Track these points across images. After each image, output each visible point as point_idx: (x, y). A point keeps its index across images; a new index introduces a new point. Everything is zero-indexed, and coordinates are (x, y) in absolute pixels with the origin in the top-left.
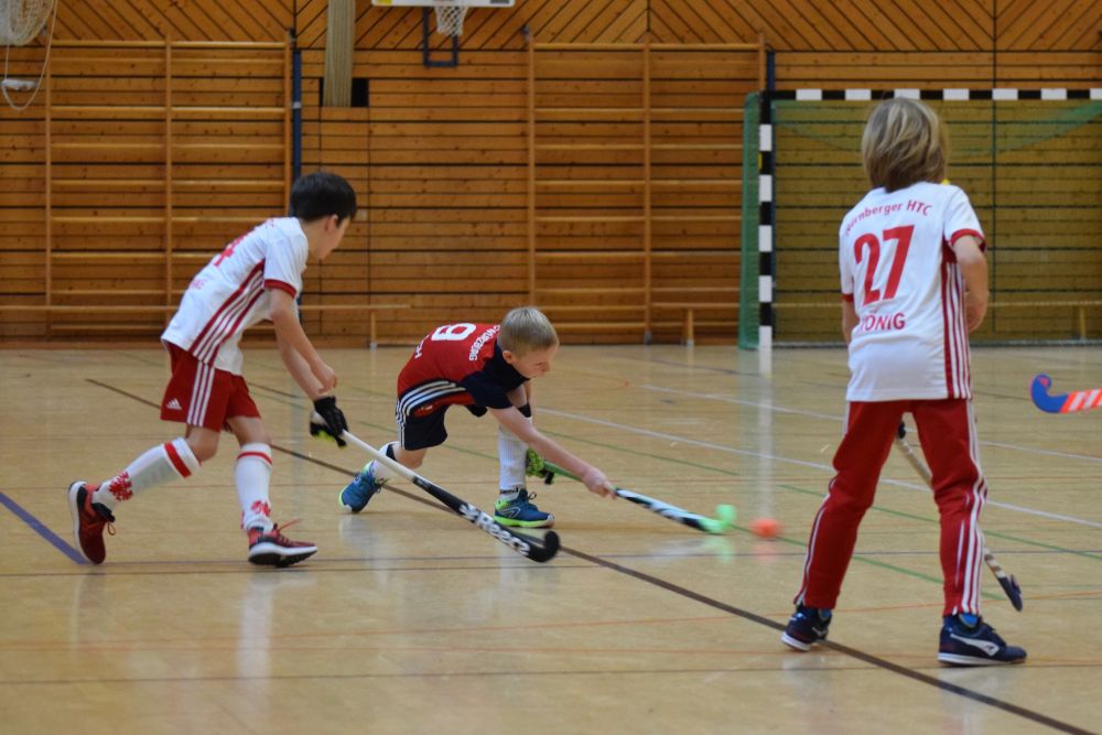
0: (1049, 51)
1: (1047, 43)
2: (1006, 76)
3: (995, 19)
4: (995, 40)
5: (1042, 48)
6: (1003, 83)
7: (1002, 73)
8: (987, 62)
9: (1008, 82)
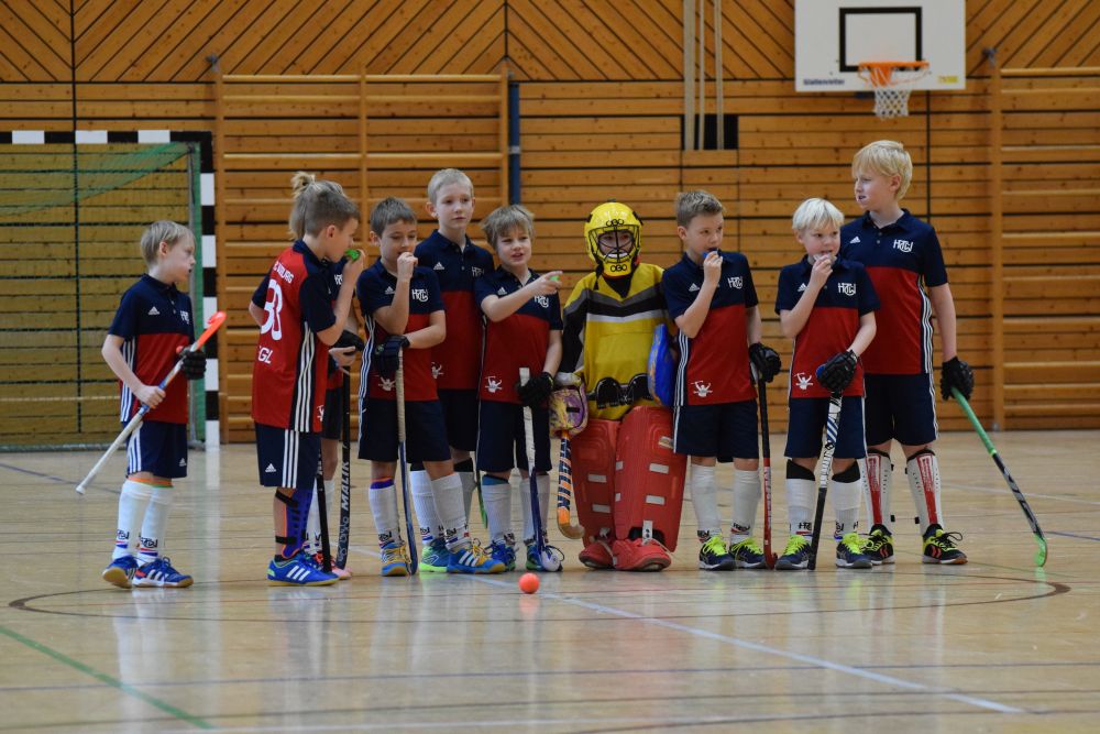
0: (143, 82)
1: (141, 73)
2: (89, 114)
3: (73, 42)
4: (74, 69)
5: (135, 79)
6: (86, 122)
7: (84, 109)
8: (64, 97)
9: (92, 121)
